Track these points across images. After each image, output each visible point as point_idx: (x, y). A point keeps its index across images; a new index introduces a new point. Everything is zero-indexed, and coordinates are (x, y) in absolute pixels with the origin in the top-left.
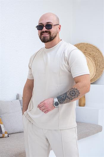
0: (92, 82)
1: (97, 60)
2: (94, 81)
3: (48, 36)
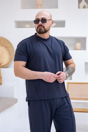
0: (6, 66)
1: (9, 49)
3: (43, 28)
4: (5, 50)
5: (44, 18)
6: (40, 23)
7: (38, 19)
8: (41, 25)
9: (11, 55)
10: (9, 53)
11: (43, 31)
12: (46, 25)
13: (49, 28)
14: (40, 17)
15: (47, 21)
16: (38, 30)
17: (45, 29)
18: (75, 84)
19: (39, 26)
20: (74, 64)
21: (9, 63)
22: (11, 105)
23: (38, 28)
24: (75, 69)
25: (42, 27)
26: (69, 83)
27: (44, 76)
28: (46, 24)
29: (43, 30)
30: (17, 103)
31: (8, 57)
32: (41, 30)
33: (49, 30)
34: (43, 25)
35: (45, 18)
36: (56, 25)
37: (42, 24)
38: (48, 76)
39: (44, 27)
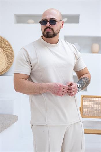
0: (3, 73)
1: (6, 51)
2: (5, 72)
3: (51, 31)
4: (1, 52)
5: (52, 18)
6: (48, 24)
7: (45, 19)
8: (49, 27)
9: (9, 59)
10: (7, 57)
11: (52, 35)
12: (55, 27)
13: (58, 31)
14: (48, 17)
15: (57, 22)
16: (45, 34)
17: (54, 32)
18: (92, 97)
19: (47, 28)
20: (90, 74)
21: (6, 69)
22: (10, 125)
23: (45, 30)
24: (90, 81)
25: (51, 29)
26: (83, 97)
27: (51, 88)
28: (55, 25)
29: (52, 33)
30: (17, 121)
31: (5, 61)
32: (49, 33)
33: (58, 33)
34: (51, 27)
35: (54, 18)
36: (68, 20)
37: (50, 25)
38: (57, 88)
39: (53, 30)
